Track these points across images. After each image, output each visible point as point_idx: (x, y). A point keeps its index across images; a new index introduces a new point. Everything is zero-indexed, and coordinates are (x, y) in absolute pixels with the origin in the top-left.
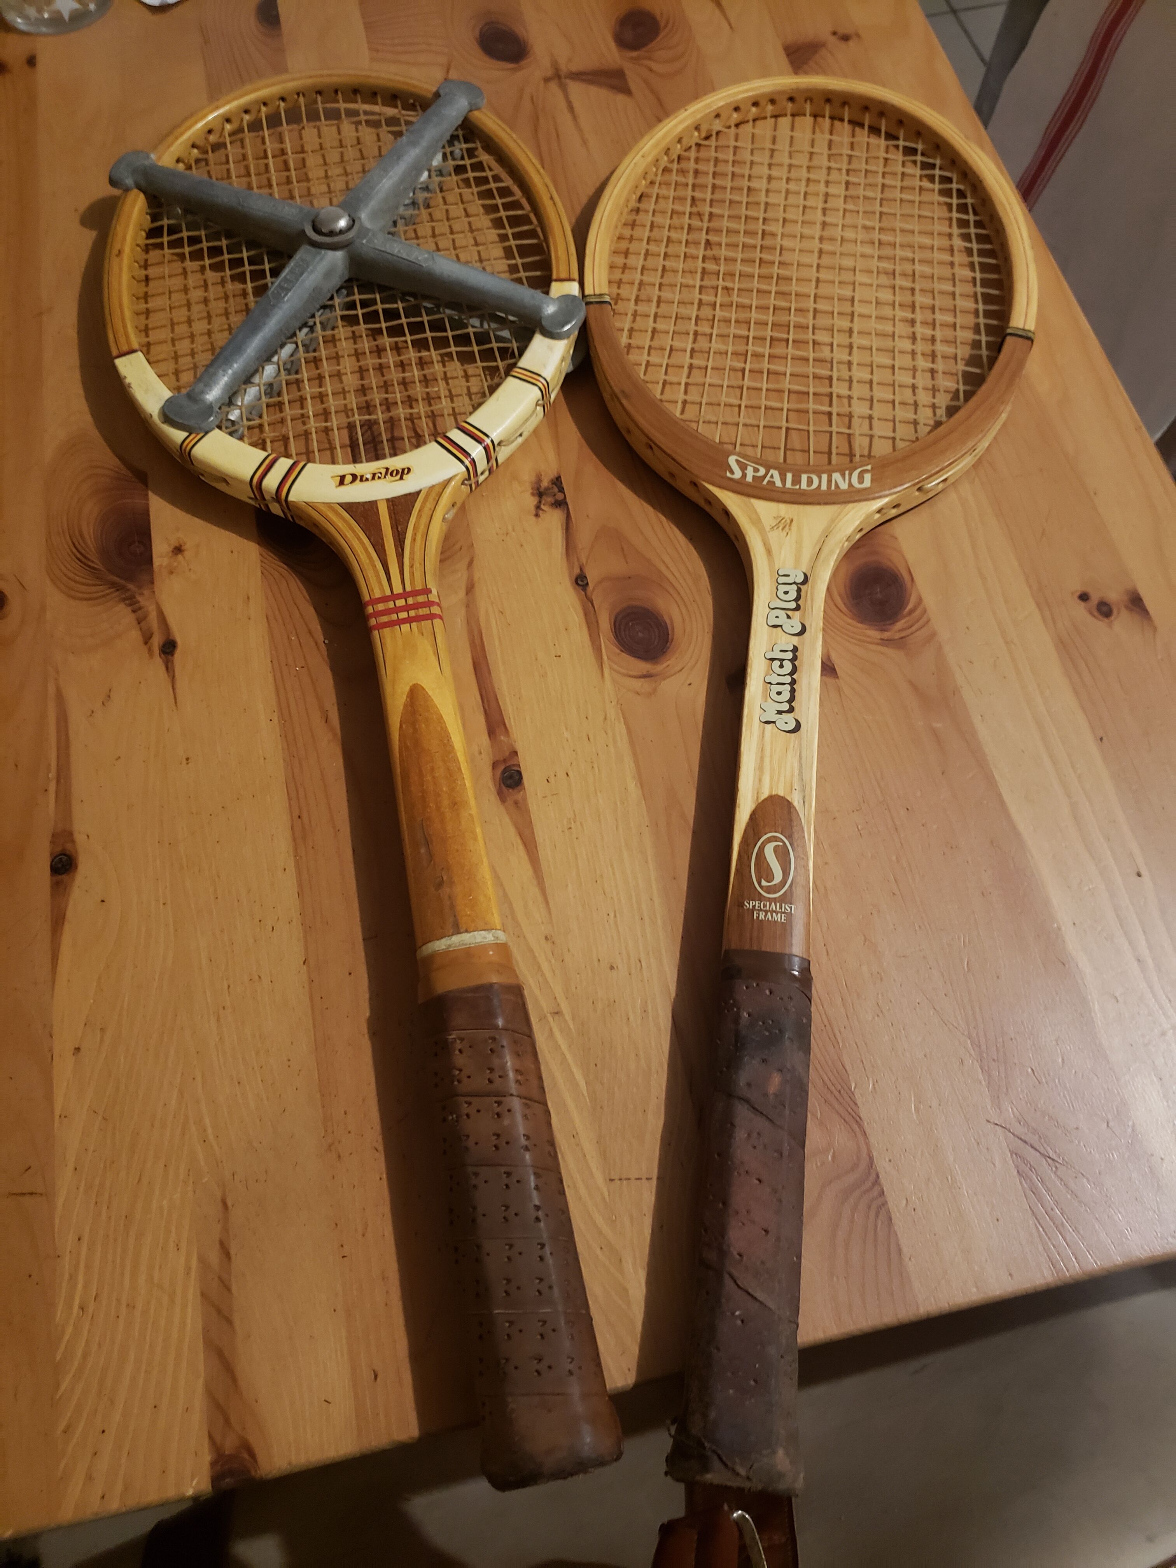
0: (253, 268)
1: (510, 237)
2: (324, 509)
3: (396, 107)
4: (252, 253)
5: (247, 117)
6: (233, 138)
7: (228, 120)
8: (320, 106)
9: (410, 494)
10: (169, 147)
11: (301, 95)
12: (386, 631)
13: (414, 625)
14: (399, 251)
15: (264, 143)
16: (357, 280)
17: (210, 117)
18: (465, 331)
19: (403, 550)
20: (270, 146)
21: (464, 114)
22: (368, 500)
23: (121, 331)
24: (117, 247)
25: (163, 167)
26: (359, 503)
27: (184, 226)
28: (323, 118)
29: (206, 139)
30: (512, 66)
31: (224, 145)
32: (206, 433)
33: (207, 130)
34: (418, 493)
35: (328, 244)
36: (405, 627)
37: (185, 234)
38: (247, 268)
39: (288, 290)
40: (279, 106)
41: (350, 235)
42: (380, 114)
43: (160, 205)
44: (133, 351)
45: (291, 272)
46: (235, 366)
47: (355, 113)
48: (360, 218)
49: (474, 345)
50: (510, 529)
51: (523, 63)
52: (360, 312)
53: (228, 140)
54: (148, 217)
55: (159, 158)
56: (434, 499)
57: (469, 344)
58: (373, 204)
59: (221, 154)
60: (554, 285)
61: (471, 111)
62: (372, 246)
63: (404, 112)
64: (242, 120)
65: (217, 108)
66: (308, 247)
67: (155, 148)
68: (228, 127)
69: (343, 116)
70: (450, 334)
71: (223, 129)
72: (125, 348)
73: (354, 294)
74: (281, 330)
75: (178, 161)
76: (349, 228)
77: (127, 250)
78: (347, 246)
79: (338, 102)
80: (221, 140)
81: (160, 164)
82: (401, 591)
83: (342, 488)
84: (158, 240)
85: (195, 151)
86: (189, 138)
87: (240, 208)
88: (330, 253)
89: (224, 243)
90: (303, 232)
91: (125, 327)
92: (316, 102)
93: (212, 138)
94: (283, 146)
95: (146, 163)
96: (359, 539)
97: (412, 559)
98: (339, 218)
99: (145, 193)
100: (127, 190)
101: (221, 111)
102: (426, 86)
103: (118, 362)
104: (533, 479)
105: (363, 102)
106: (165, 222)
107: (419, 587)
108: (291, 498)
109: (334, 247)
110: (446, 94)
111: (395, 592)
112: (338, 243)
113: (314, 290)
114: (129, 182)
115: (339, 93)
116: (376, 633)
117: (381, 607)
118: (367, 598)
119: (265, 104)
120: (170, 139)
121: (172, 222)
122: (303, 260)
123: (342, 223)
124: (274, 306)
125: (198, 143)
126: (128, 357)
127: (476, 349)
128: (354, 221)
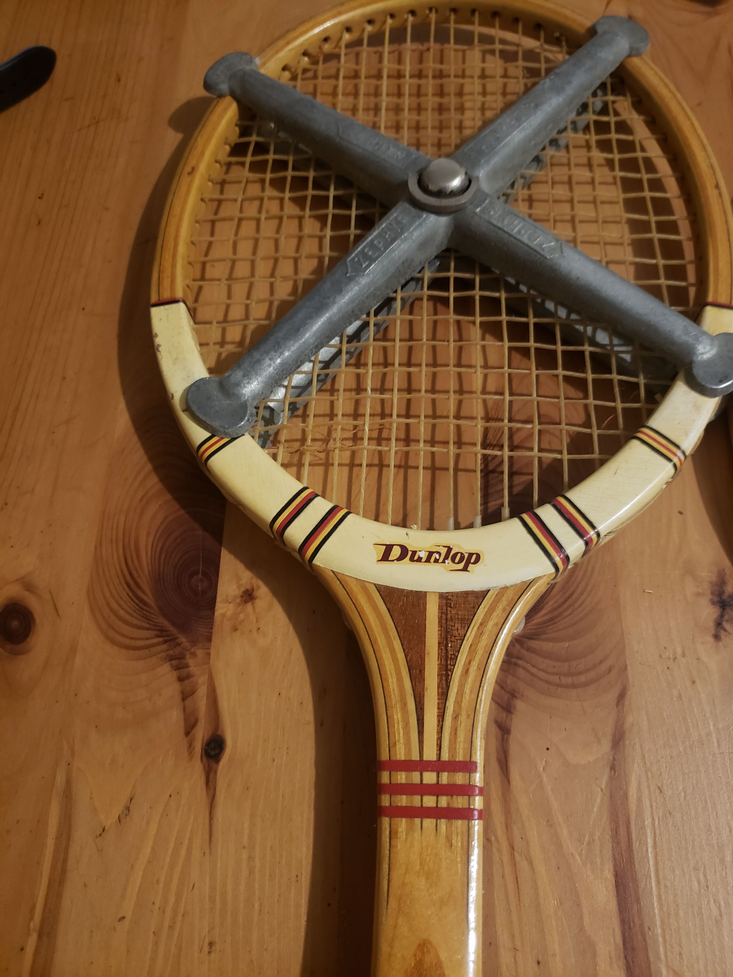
0: (337, 211)
1: (653, 226)
2: (355, 589)
3: (537, 38)
4: (340, 192)
5: (369, 28)
6: (349, 50)
7: (348, 29)
8: (452, 25)
9: (473, 593)
10: (277, 52)
11: (434, 10)
12: (402, 824)
13: (443, 823)
14: (519, 232)
15: (381, 60)
16: (456, 251)
17: (328, 24)
18: (580, 348)
19: (448, 687)
20: (388, 66)
21: (621, 58)
22: (415, 589)
23: (167, 273)
24: (192, 162)
25: (263, 75)
26: (403, 590)
27: (272, 148)
28: (452, 41)
29: (320, 48)
30: (707, 9)
31: (337, 57)
32: (233, 439)
33: (323, 36)
34: (484, 594)
35: (433, 207)
36: (429, 823)
37: (271, 157)
38: (331, 210)
39: (372, 260)
40: (406, 20)
41: (464, 199)
42: (518, 45)
43: (253, 117)
44: (174, 301)
45: (379, 235)
46: (287, 354)
47: (489, 40)
48: (478, 178)
49: (589, 371)
50: (679, 651)
51: (719, 8)
52: (452, 295)
53: (343, 51)
54: (237, 130)
55: (264, 64)
56: (504, 610)
57: (581, 368)
58: (496, 160)
59: (332, 65)
60: (710, 312)
61: (630, 56)
62: (486, 217)
63: (546, 47)
64: (363, 30)
65: (340, 14)
66: (407, 205)
67: (261, 51)
68: (347, 37)
69: (476, 41)
70: (560, 348)
71: (340, 39)
72: (166, 295)
73: (448, 270)
74: (353, 311)
75: (284, 68)
76: (464, 189)
77: (202, 168)
78: (454, 212)
79: (473, 23)
80: (337, 50)
81: (262, 71)
82: (434, 758)
83: (385, 564)
84: (241, 159)
85: (306, 59)
86: (301, 45)
87: (338, 140)
88: (433, 218)
89: (311, 174)
90: (404, 184)
91: (174, 266)
92: (447, 21)
93: (327, 47)
94: (402, 67)
95: (248, 68)
96: (393, 651)
97: (458, 703)
98: (453, 177)
99: (239, 102)
100: (221, 96)
101: (344, 17)
102: (579, 19)
103: (156, 312)
104: (714, 578)
105: (502, 28)
106: (254, 138)
107: (460, 757)
108: (317, 561)
109: (438, 211)
110: (605, 33)
111: (425, 758)
112: (445, 207)
113: (403, 263)
114: (224, 87)
115: (477, 14)
116: (386, 821)
117: (401, 777)
118: (384, 756)
119: (392, 16)
120: (282, 42)
121: (260, 139)
122: (398, 223)
123: (456, 183)
124: (351, 279)
125: (311, 51)
126: (167, 307)
127: (590, 376)
128: (470, 181)
